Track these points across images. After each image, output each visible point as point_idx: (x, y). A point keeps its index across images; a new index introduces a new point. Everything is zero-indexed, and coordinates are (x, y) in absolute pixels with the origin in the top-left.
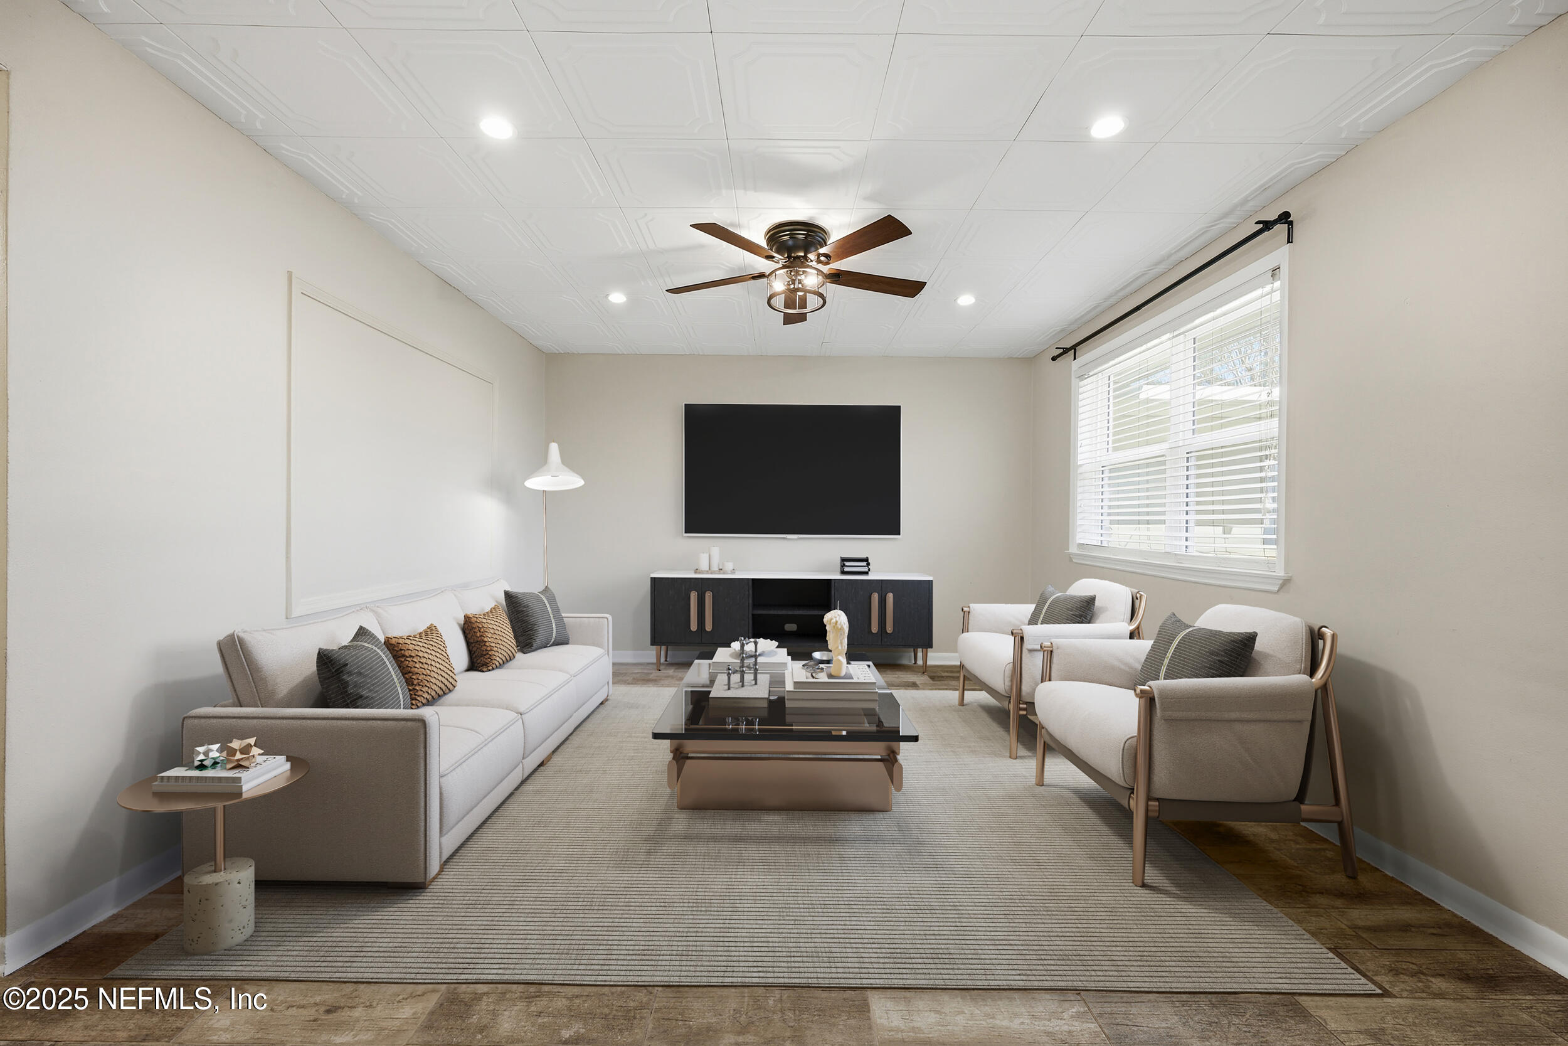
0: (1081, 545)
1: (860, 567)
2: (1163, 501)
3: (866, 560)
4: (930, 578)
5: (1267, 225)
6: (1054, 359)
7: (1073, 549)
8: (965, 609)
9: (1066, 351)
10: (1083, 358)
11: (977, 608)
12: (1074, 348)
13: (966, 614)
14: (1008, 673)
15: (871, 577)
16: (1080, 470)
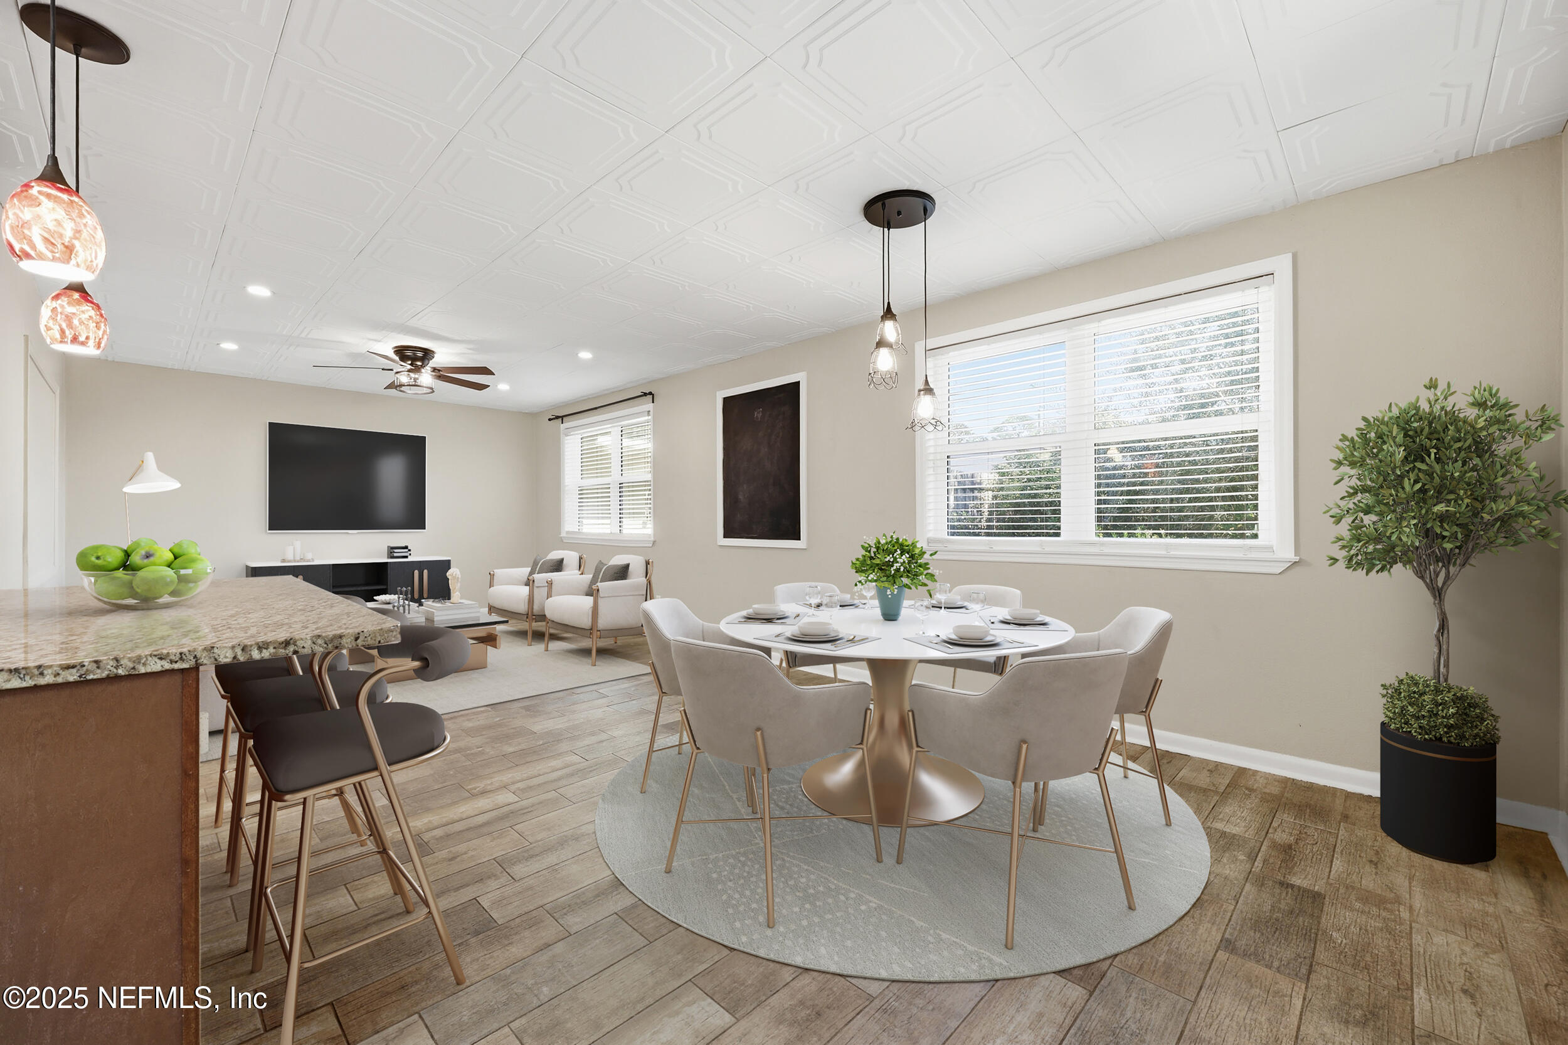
0: (568, 532)
1: (403, 553)
2: (609, 503)
3: (406, 547)
4: (450, 559)
5: (645, 394)
6: (550, 420)
7: (563, 535)
8: (492, 573)
9: (557, 417)
10: (567, 425)
11: (499, 572)
12: (562, 417)
13: (492, 576)
14: (527, 601)
15: (410, 559)
16: (566, 488)
